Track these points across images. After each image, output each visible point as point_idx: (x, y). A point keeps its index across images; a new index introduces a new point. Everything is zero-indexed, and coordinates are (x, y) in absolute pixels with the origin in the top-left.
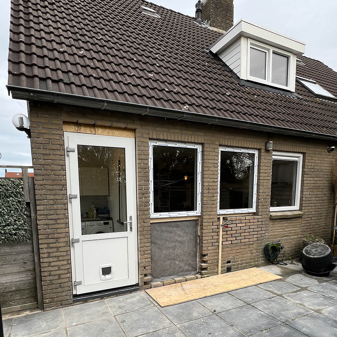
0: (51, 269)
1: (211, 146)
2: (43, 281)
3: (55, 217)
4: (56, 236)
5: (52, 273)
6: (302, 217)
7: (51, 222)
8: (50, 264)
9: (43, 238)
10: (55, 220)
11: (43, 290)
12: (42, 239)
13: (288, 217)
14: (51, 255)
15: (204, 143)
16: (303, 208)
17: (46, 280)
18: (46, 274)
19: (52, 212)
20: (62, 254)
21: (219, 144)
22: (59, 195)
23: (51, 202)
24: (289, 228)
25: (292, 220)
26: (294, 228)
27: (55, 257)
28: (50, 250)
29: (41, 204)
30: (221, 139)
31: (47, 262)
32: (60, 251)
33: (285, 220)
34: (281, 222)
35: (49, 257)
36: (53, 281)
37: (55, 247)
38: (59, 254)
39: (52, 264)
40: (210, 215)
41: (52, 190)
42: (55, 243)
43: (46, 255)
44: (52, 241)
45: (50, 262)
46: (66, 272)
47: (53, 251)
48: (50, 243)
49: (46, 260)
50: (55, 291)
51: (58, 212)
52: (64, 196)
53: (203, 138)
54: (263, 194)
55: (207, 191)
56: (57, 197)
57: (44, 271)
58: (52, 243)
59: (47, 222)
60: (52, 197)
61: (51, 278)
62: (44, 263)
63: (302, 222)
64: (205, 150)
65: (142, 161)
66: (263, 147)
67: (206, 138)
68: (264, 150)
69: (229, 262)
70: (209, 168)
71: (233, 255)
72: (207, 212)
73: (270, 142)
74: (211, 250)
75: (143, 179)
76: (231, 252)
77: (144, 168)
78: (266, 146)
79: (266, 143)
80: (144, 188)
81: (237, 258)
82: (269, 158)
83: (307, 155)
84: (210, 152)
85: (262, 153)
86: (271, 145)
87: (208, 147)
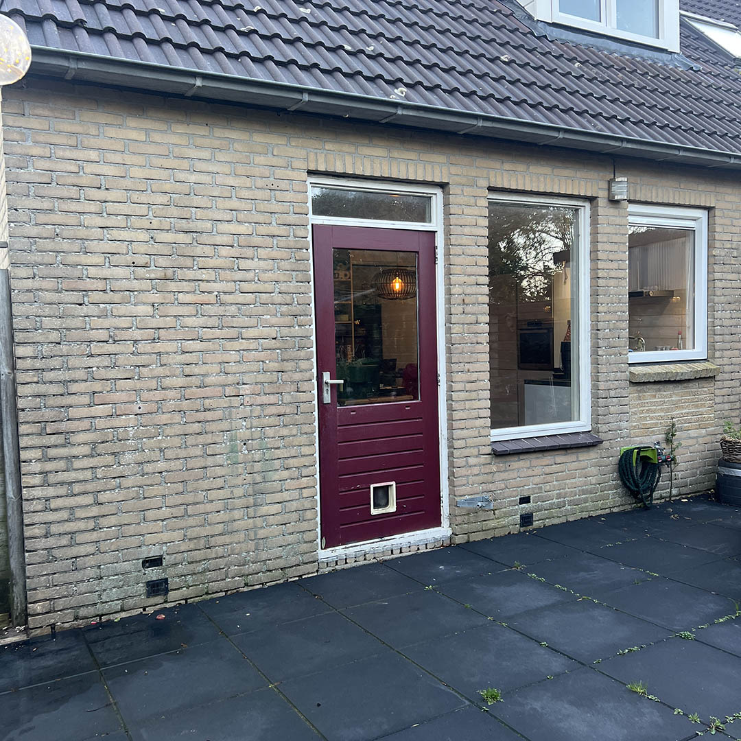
0: (50, 517)
1: (467, 190)
2: (28, 551)
3: (61, 376)
4: (64, 426)
5: (54, 529)
6: (717, 378)
7: (53, 389)
8: (48, 503)
9: (30, 431)
10: (65, 383)
11: (28, 574)
12: (28, 435)
13: (678, 379)
14: (52, 478)
15: (448, 183)
16: (718, 354)
17: (36, 547)
18: (36, 531)
19: (56, 363)
20: (80, 475)
21: (488, 186)
22: (74, 317)
23: (55, 336)
24: (683, 408)
25: (690, 385)
26: (697, 406)
27: (62, 483)
28: (50, 466)
29: (26, 341)
30: (492, 174)
31: (38, 499)
32: (75, 467)
33: (671, 386)
34: (660, 390)
35: (46, 484)
36: (56, 553)
37: (61, 458)
38: (73, 475)
39: (54, 504)
40: (471, 370)
41: (55, 304)
42: (63, 446)
43: (37, 480)
44: (53, 440)
45: (48, 499)
46: (91, 524)
47: (59, 468)
48: (49, 447)
49: (38, 492)
50: (61, 579)
51: (73, 362)
52: (87, 318)
53: (445, 170)
54: (608, 317)
55: (460, 309)
56: (69, 322)
57: (31, 523)
58: (56, 446)
59: (43, 389)
60: (57, 323)
61: (51, 542)
62: (32, 499)
63: (717, 392)
64: (451, 200)
65: (292, 230)
66: (602, 194)
67: (454, 170)
68: (606, 201)
69: (525, 500)
70: (463, 247)
71: (537, 480)
72: (462, 364)
73: (620, 179)
74: (475, 465)
75: (294, 276)
76: (530, 472)
77: (297, 246)
78: (609, 189)
79: (609, 181)
80: (296, 299)
81: (548, 488)
82: (618, 220)
83: (717, 213)
84: (464, 207)
85: (599, 209)
86: (621, 188)
87: (460, 192)
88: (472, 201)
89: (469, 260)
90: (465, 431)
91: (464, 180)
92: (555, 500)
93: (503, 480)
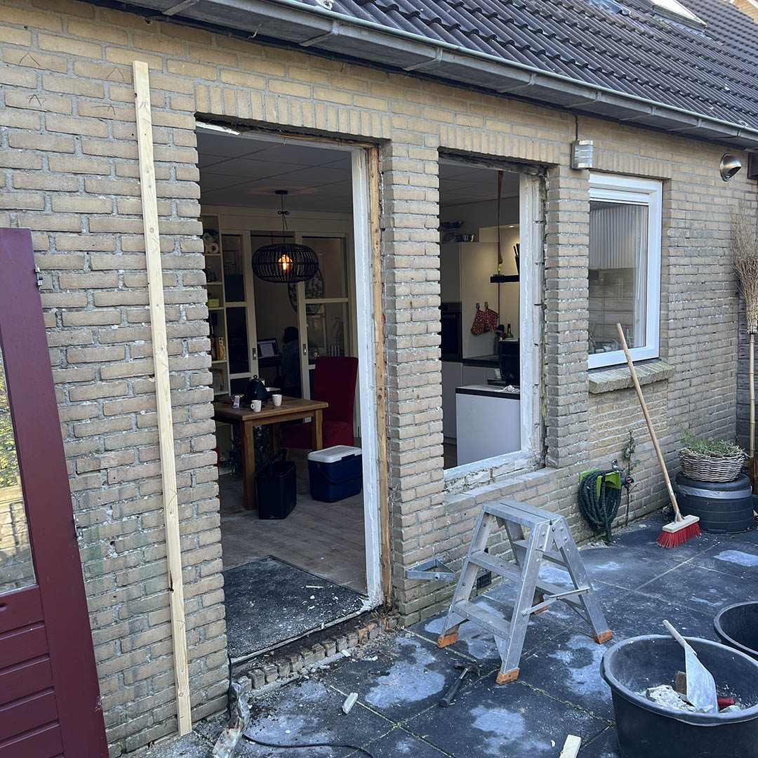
1: (414, 151)
6: (670, 380)
21: (438, 146)
25: (645, 390)
30: (443, 129)
34: (617, 399)
40: (421, 396)
53: (385, 121)
55: (407, 315)
63: (670, 396)
65: (174, 206)
66: (564, 160)
67: (397, 122)
68: (567, 169)
73: (584, 142)
74: (427, 521)
75: (180, 278)
77: (184, 231)
78: (572, 155)
79: (571, 145)
80: (184, 313)
82: (579, 195)
83: (674, 186)
84: (409, 174)
85: (561, 180)
86: (585, 154)
87: (405, 154)
88: (420, 166)
89: (418, 248)
90: (415, 477)
91: (409, 137)
93: (459, 534)
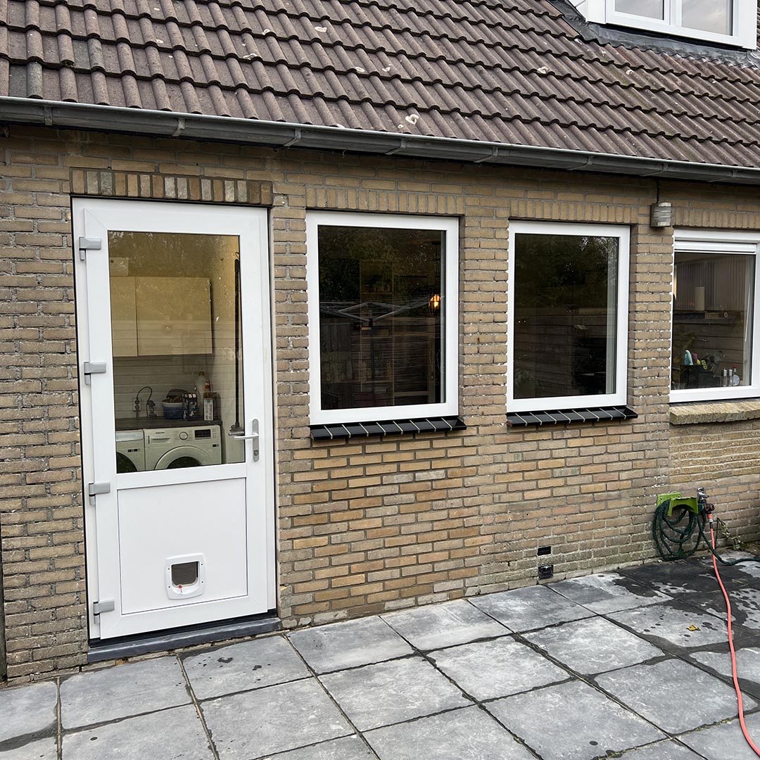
0: (29, 567)
1: (485, 222)
2: (7, 601)
3: (41, 425)
4: (46, 476)
5: (33, 579)
7: (32, 439)
8: (27, 553)
9: (10, 481)
10: (46, 432)
11: (7, 624)
12: (7, 485)
13: (727, 420)
14: (32, 528)
15: (464, 215)
17: (15, 597)
18: (15, 581)
19: (37, 412)
20: (61, 526)
21: (509, 216)
22: (55, 366)
23: (35, 385)
24: (733, 451)
25: (743, 426)
26: (750, 449)
27: (43, 533)
28: (29, 516)
29: (6, 391)
30: (514, 203)
31: (18, 549)
32: (55, 517)
33: (720, 427)
34: (705, 432)
35: (25, 534)
36: (34, 602)
37: (42, 508)
38: (53, 525)
39: (33, 554)
40: (485, 413)
41: (36, 353)
42: (43, 496)
43: (16, 530)
44: (33, 490)
45: (27, 550)
46: (71, 575)
47: (39, 518)
48: (29, 497)
49: (16, 543)
50: (41, 629)
51: (53, 411)
52: (69, 367)
53: (459, 201)
54: (648, 353)
55: (474, 348)
56: (50, 372)
57: (10, 572)
58: (36, 496)
59: (22, 439)
60: (37, 372)
61: (30, 592)
62: (11, 550)
64: (466, 233)
66: (644, 220)
67: (470, 201)
68: (647, 228)
69: (545, 550)
70: (480, 283)
71: (559, 529)
72: (476, 407)
73: (664, 204)
74: (488, 514)
75: (290, 319)
76: (551, 521)
77: (294, 287)
78: (651, 215)
79: (651, 206)
80: (291, 343)
81: (571, 538)
82: (661, 248)
84: (480, 239)
85: (639, 237)
86: (665, 214)
87: (476, 224)
88: (491, 233)
89: (486, 296)
90: (477, 478)
91: (481, 212)
92: (579, 551)
93: (520, 530)
